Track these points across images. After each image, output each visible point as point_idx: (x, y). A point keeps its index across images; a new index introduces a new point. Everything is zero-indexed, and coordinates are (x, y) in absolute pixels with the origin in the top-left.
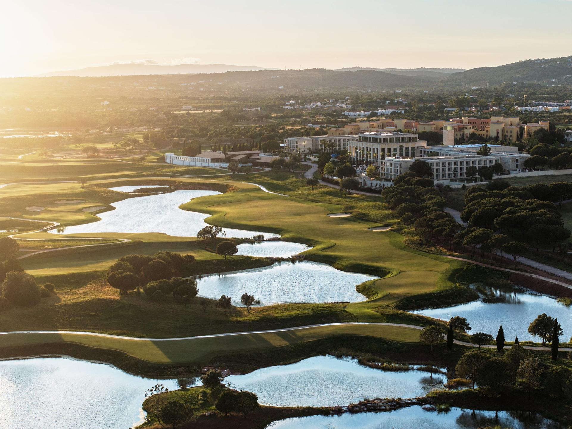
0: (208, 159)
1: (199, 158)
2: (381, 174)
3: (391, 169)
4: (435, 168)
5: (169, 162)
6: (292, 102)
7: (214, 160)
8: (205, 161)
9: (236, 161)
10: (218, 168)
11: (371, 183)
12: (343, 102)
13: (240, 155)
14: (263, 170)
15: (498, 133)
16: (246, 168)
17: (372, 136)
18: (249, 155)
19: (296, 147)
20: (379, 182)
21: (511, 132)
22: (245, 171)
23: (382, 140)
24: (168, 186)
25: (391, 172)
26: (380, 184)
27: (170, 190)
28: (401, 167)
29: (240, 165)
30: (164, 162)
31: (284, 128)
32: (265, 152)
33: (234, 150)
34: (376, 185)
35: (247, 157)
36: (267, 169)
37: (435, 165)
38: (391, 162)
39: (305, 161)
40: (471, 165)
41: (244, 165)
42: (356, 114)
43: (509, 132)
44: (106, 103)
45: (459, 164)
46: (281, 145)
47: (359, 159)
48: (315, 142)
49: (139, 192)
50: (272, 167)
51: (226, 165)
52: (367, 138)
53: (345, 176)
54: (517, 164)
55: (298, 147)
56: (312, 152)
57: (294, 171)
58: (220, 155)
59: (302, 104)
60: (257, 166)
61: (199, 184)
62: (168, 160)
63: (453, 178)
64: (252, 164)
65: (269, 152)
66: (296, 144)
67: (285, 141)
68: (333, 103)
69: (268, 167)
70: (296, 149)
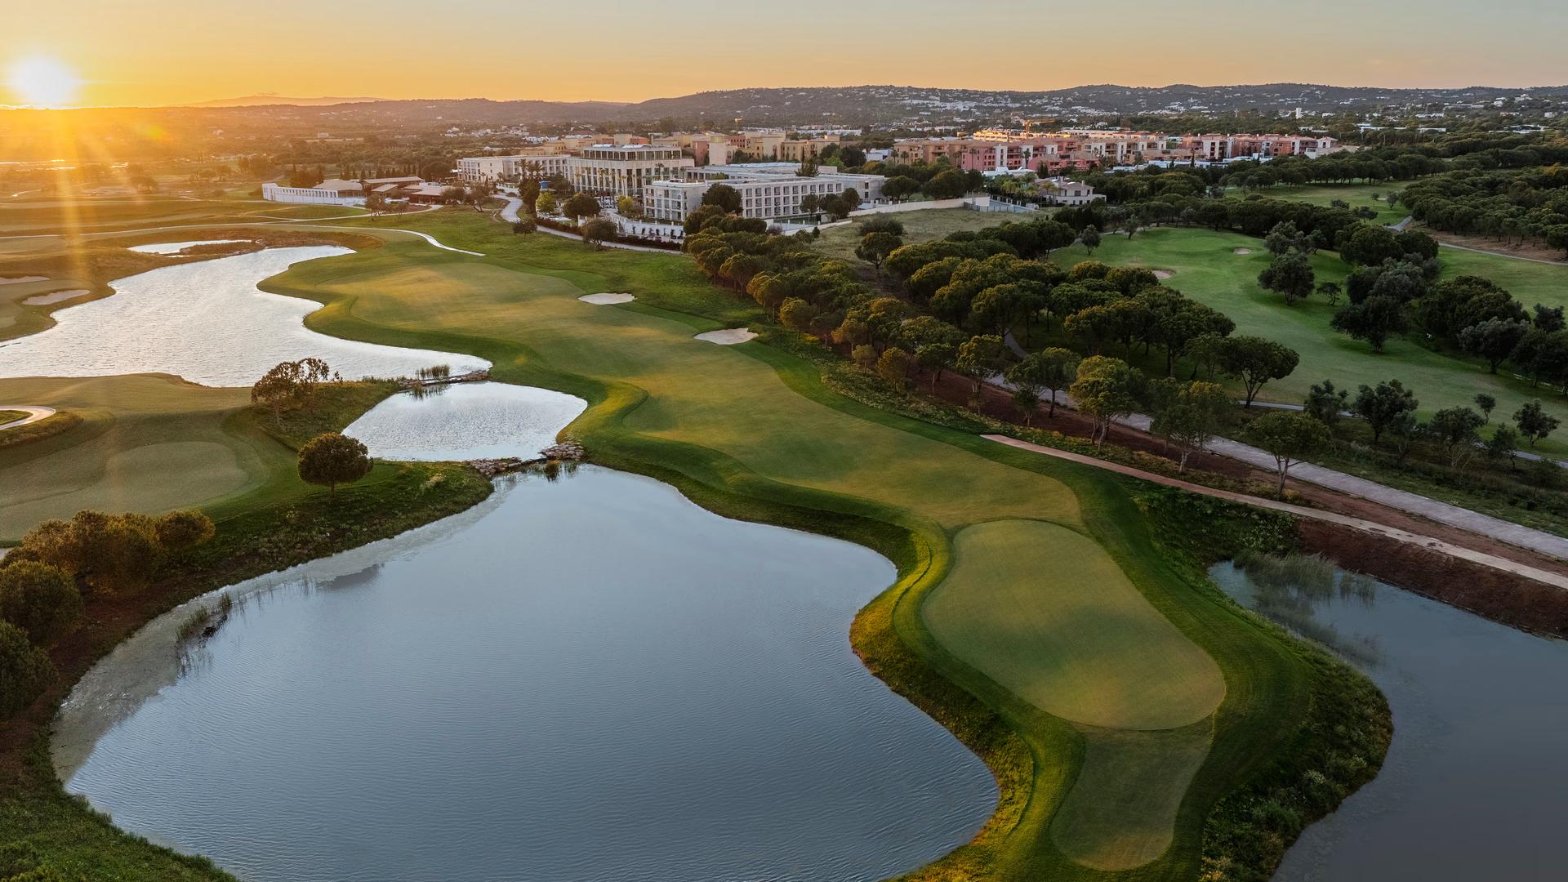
0: (333, 192)
1: (318, 190)
2: (645, 212)
3: (667, 201)
4: (744, 198)
5: (270, 199)
6: (455, 129)
7: (343, 194)
8: (329, 194)
9: (381, 194)
10: (350, 206)
11: (634, 228)
12: (518, 129)
13: (386, 183)
14: (427, 207)
15: (775, 150)
16: (397, 206)
17: (607, 150)
18: (402, 185)
19: (477, 172)
20: (647, 226)
21: (794, 148)
22: (396, 210)
23: (626, 155)
24: (250, 241)
25: (667, 206)
26: (651, 230)
27: (254, 248)
28: (686, 198)
29: (388, 201)
30: (262, 198)
31: (452, 152)
32: (429, 180)
33: (378, 177)
34: (644, 230)
35: (399, 187)
36: (435, 207)
37: (744, 193)
38: (666, 188)
39: (496, 193)
40: (809, 193)
41: (395, 200)
42: (539, 140)
43: (791, 149)
44: (219, 131)
45: (782, 191)
46: (454, 171)
47: (587, 189)
48: (506, 165)
49: (190, 253)
50: (443, 203)
51: (361, 201)
52: (598, 152)
53: (583, 215)
54: (867, 191)
55: (481, 172)
56: (506, 179)
57: (483, 209)
58: (355, 185)
59: (468, 131)
60: (418, 202)
61: (312, 234)
62: (267, 195)
63: (782, 214)
64: (408, 199)
65: (434, 180)
66: (477, 168)
67: (459, 163)
68: (506, 129)
69: (436, 204)
70: (477, 175)
